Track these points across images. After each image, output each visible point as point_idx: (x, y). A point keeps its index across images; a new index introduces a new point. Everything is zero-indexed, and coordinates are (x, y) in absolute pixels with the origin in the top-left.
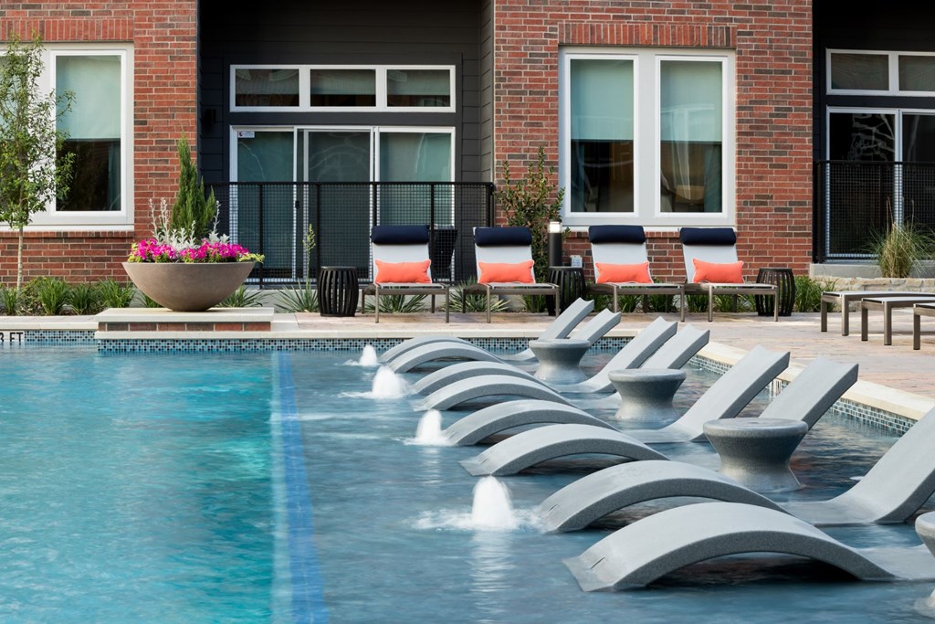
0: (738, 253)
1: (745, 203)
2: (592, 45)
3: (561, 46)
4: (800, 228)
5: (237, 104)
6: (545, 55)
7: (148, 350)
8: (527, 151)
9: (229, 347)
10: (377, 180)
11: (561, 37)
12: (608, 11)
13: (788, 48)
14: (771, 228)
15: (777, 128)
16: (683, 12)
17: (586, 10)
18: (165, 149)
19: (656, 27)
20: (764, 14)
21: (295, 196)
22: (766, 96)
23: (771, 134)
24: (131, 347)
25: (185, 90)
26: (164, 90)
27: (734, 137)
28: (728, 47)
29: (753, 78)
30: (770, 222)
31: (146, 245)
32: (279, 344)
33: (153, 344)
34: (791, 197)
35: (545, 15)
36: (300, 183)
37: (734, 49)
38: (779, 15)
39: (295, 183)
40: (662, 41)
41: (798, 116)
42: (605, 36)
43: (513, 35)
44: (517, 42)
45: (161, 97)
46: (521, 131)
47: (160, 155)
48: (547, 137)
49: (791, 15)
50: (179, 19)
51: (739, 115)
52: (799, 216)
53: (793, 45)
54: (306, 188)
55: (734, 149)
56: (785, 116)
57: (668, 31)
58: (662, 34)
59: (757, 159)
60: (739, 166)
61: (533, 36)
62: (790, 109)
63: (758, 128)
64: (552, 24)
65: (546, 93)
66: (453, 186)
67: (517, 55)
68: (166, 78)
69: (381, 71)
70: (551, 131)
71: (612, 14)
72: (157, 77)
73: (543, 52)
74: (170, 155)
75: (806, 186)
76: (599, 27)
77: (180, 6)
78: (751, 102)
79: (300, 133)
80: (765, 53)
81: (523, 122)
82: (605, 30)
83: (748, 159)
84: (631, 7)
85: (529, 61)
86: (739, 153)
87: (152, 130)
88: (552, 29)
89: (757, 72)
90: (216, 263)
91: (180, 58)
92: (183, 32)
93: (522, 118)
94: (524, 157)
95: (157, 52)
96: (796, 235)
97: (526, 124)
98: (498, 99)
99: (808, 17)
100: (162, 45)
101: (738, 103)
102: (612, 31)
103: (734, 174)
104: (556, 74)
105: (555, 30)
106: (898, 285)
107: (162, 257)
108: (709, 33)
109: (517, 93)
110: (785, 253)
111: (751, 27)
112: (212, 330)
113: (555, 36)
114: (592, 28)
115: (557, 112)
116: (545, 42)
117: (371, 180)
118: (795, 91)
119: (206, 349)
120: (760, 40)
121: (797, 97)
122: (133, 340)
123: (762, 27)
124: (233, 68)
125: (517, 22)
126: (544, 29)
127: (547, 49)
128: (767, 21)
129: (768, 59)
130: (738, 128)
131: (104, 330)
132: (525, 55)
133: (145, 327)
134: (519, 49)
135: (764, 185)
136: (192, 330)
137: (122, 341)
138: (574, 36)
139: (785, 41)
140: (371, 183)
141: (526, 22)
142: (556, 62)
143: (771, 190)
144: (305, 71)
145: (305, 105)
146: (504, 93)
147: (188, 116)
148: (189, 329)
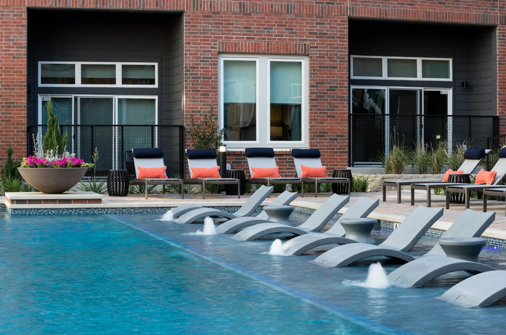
0: (322, 162)
1: (314, 136)
2: (235, 53)
3: (219, 53)
4: (342, 149)
5: (42, 83)
6: (211, 58)
7: (38, 213)
8: (201, 108)
9: (80, 212)
10: (117, 124)
11: (219, 49)
12: (243, 35)
13: (336, 55)
14: (327, 149)
15: (330, 97)
16: (282, 36)
17: (232, 34)
18: (10, 107)
19: (268, 43)
20: (324, 37)
21: (73, 132)
22: (325, 80)
23: (327, 100)
24: (28, 212)
25: (20, 75)
26: (9, 75)
27: (308, 101)
28: (305, 54)
29: (318, 70)
30: (327, 146)
31: (32, 158)
32: (106, 210)
33: (40, 211)
34: (337, 133)
35: (211, 37)
36: (76, 126)
37: (308, 55)
38: (331, 37)
39: (73, 125)
40: (271, 51)
41: (341, 90)
42: (242, 48)
43: (194, 47)
44: (196, 51)
45: (8, 79)
46: (198, 98)
47: (7, 110)
48: (212, 101)
49: (338, 37)
50: (17, 37)
51: (310, 90)
52: (341, 142)
53: (339, 53)
54: (79, 128)
55: (308, 108)
56: (334, 90)
57: (274, 46)
58: (271, 47)
59: (320, 113)
60: (311, 116)
61: (205, 48)
62: (337, 87)
63: (320, 96)
64: (214, 41)
65: (211, 78)
66: (156, 127)
67: (196, 58)
68: (10, 68)
69: (119, 66)
70: (214, 98)
71: (245, 37)
72: (5, 68)
73: (210, 56)
74: (12, 110)
75: (345, 127)
76: (239, 43)
77: (18, 29)
78: (317, 83)
79: (76, 99)
80: (324, 57)
81: (200, 93)
82: (242, 45)
83: (315, 113)
84: (255, 33)
85: (202, 61)
86: (311, 110)
87: (3, 97)
88: (214, 44)
89: (320, 67)
90: (71, 168)
91: (18, 58)
92: (19, 44)
93: (199, 91)
94: (200, 112)
95: (5, 54)
96: (340, 152)
97: (201, 95)
98: (186, 81)
99: (346, 39)
100: (8, 51)
101: (310, 83)
102: (246, 46)
103: (308, 121)
104: (216, 68)
105: (216, 44)
106: (400, 178)
107: (42, 165)
108: (296, 47)
109: (196, 78)
110: (334, 162)
111: (317, 44)
112: (71, 203)
113: (216, 48)
114: (235, 44)
115: (217, 88)
116: (211, 51)
117: (114, 124)
118: (340, 77)
119: (68, 213)
120: (322, 51)
121: (340, 81)
122: (30, 209)
123: (323, 44)
124: (40, 63)
125: (196, 40)
126: (210, 44)
127: (212, 55)
128: (325, 41)
129: (326, 61)
130: (310, 96)
131: (14, 204)
132: (200, 58)
133: (36, 202)
134: (197, 54)
135: (324, 126)
136: (61, 203)
137: (24, 209)
138: (226, 48)
139: (334, 51)
140: (114, 126)
141: (201, 40)
142: (217, 61)
143: (327, 129)
144: (78, 65)
145: (78, 84)
146: (189, 78)
147: (22, 89)
148: (59, 203)
